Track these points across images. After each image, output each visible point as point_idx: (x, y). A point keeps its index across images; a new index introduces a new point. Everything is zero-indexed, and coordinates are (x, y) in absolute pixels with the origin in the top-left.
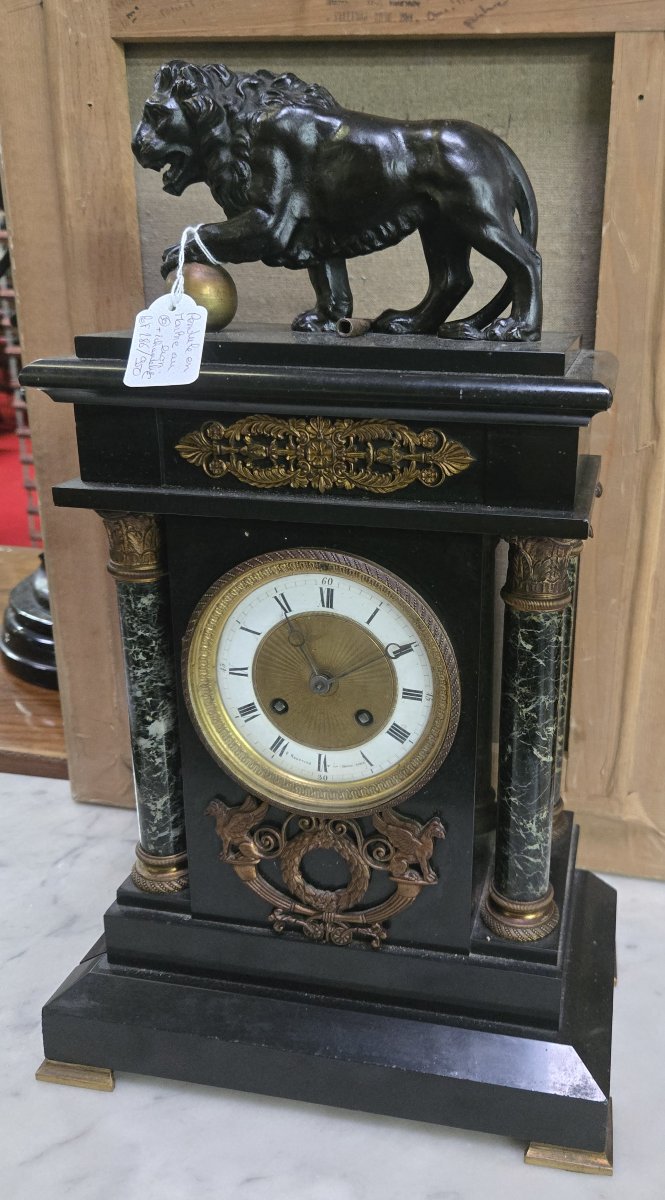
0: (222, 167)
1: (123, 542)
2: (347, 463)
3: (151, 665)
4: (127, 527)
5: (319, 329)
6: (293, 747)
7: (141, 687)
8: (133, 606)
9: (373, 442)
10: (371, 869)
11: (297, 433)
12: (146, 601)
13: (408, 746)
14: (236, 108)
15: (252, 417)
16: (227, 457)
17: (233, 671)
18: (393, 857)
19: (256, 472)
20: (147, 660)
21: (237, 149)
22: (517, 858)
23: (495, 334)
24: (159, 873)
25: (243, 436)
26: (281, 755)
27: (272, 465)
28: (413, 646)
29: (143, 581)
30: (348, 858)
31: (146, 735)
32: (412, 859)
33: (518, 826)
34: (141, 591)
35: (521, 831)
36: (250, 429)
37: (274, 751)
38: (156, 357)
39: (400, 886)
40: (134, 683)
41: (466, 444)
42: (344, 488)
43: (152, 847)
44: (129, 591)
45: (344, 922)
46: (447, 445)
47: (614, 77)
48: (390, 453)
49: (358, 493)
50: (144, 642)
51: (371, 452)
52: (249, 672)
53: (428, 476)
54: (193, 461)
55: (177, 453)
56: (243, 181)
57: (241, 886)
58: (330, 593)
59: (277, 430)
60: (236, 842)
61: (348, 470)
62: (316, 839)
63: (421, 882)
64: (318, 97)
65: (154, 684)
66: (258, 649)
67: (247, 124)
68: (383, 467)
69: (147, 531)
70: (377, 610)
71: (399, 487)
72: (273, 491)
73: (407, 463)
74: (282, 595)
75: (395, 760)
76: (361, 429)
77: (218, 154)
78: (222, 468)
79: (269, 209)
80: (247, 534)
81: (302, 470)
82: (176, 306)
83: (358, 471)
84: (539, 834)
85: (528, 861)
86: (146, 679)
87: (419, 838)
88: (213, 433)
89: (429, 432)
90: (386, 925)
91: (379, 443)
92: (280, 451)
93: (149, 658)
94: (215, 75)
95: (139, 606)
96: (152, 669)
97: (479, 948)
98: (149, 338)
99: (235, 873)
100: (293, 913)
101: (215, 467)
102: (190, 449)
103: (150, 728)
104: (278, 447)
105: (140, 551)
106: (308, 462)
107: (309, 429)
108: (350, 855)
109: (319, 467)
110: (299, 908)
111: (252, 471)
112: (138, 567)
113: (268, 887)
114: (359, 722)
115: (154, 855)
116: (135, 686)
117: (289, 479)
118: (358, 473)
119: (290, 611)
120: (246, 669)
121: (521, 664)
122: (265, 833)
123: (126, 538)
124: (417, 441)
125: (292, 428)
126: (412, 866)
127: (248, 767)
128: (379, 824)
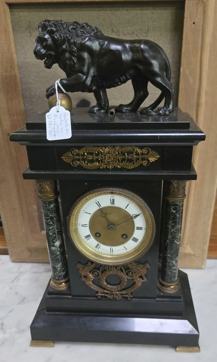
0: (66, 59)
1: (44, 188)
3: (54, 225)
4: (45, 183)
5: (99, 112)
6: (102, 246)
7: (52, 232)
8: (48, 207)
9: (127, 153)
10: (127, 278)
11: (102, 151)
12: (52, 206)
13: (138, 243)
14: (70, 38)
15: (87, 147)
16: (79, 160)
17: (83, 226)
18: (134, 275)
19: (89, 164)
21: (71, 53)
22: (170, 271)
23: (160, 113)
24: (60, 285)
25: (84, 153)
26: (99, 249)
27: (94, 162)
28: (140, 215)
29: (50, 200)
30: (120, 276)
31: (54, 246)
32: (140, 275)
33: (170, 263)
34: (50, 203)
35: (171, 264)
37: (97, 248)
38: (56, 129)
39: (136, 283)
40: (49, 231)
41: (157, 152)
42: (118, 168)
43: (57, 278)
44: (46, 203)
45: (119, 294)
46: (151, 152)
47: (185, 16)
48: (133, 156)
49: (122, 169)
50: (52, 218)
51: (126, 156)
52: (88, 225)
53: (145, 163)
54: (68, 162)
55: (62, 159)
56: (74, 64)
57: (88, 287)
58: (113, 200)
59: (95, 150)
60: (86, 275)
61: (119, 162)
62: (111, 272)
63: (143, 281)
64: (97, 32)
65: (56, 231)
66: (91, 218)
67: (75, 43)
68: (130, 161)
69: (51, 184)
70: (128, 204)
71: (135, 166)
72: (94, 170)
73: (138, 159)
74: (98, 202)
75: (134, 247)
76: (123, 149)
77: (65, 54)
78: (77, 163)
79: (84, 74)
80: (86, 184)
81: (104, 163)
82: (59, 110)
83: (122, 162)
84: (176, 264)
85: (173, 272)
86: (53, 229)
87: (142, 269)
88: (74, 152)
89: (145, 149)
90: (131, 293)
91: (129, 153)
92: (96, 157)
93: (54, 223)
94: (61, 24)
95: (50, 207)
97: (158, 297)
98: (52, 122)
99: (85, 284)
100: (104, 293)
101: (75, 163)
102: (66, 158)
103: (55, 244)
104: (96, 156)
105: (49, 190)
106: (106, 160)
107: (106, 150)
108: (121, 275)
109: (110, 162)
110: (105, 291)
111: (87, 164)
112: (49, 195)
113: (96, 286)
114: (123, 238)
115: (58, 280)
116: (50, 232)
117: (100, 166)
118: (122, 163)
119: (101, 206)
120: (87, 224)
121: (172, 217)
122: (94, 271)
123: (44, 187)
124: (141, 152)
125: (100, 150)
126: (140, 277)
127: (89, 253)
128: (130, 266)
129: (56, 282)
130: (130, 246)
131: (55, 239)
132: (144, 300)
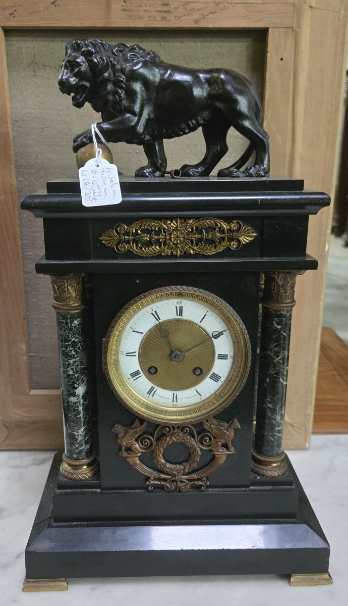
0: (108, 93)
1: (65, 292)
2: (192, 241)
3: (78, 357)
5: (152, 176)
6: (160, 391)
7: (72, 369)
8: (70, 325)
9: (205, 229)
10: (201, 449)
11: (166, 227)
12: (76, 322)
13: (220, 383)
14: (115, 62)
15: (142, 220)
16: (128, 242)
17: (128, 354)
19: (143, 249)
20: (76, 354)
21: (117, 83)
22: (271, 435)
24: (78, 469)
25: (136, 231)
26: (153, 396)
27: (152, 245)
28: (224, 332)
29: (75, 311)
30: (190, 446)
31: (74, 395)
32: (223, 441)
33: (272, 419)
34: (73, 317)
35: (274, 421)
36: (140, 227)
37: (149, 394)
38: (96, 191)
39: (217, 456)
40: (68, 367)
41: (252, 227)
42: (190, 254)
43: (75, 456)
44: (67, 318)
45: (187, 480)
46: (244, 228)
48: (215, 234)
49: (197, 256)
50: (74, 344)
51: (204, 234)
52: (137, 354)
53: (234, 244)
54: (109, 245)
55: (101, 241)
56: (121, 99)
57: (131, 468)
58: (181, 308)
59: (155, 225)
60: (129, 445)
61: (192, 244)
62: (173, 437)
63: (228, 453)
65: (79, 367)
66: (142, 341)
67: (123, 70)
68: (211, 242)
69: (77, 284)
70: (206, 315)
71: (219, 251)
72: (153, 257)
73: (223, 239)
74: (156, 312)
75: (213, 392)
76: (200, 223)
77: (106, 86)
78: (125, 248)
79: (134, 114)
80: (138, 282)
81: (169, 246)
82: (99, 164)
83: (197, 244)
84: (281, 422)
85: (277, 436)
86: (75, 364)
87: (227, 430)
88: (120, 230)
89: (234, 223)
91: (210, 229)
92: (156, 237)
96: (78, 358)
97: (254, 484)
99: (128, 462)
100: (159, 479)
101: (121, 247)
102: (108, 238)
103: (76, 391)
104: (155, 235)
105: (74, 296)
106: (171, 241)
107: (172, 224)
108: (191, 444)
109: (177, 244)
110: (162, 476)
111: (141, 248)
112: (73, 304)
113: (145, 467)
114: (195, 374)
115: (76, 460)
116: (69, 369)
117: (161, 251)
118: (197, 246)
119: (160, 319)
120: (135, 352)
121: (275, 336)
122: (144, 439)
123: (66, 289)
124: (228, 227)
125: (163, 225)
126: (223, 445)
127: (137, 404)
128: (206, 425)
129: (73, 463)
130: (207, 388)
131: (78, 382)
132: (229, 489)
